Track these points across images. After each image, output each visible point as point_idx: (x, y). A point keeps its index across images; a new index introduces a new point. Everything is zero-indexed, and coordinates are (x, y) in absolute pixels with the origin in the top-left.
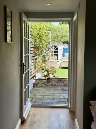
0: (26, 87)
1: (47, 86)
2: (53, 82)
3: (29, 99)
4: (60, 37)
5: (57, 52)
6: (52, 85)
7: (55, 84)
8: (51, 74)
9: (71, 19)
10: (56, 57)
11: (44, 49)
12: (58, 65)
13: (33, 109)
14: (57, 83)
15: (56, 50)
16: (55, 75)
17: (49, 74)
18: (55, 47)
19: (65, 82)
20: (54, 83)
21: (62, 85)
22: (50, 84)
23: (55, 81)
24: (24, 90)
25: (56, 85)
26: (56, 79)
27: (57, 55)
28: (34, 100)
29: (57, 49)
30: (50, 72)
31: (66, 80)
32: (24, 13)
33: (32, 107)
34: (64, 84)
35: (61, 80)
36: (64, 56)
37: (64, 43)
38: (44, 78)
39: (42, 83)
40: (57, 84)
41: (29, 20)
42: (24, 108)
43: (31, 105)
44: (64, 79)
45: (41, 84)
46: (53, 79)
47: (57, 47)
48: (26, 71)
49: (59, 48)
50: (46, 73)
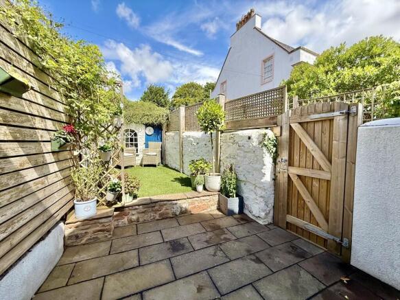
1: (117, 227)
2: (133, 215)
4: (140, 116)
5: (136, 140)
6: (131, 222)
7: (138, 219)
8: (126, 193)
10: (134, 148)
11: (103, 129)
12: (138, 161)
14: (143, 214)
15: (134, 137)
17: (120, 196)
18: (132, 131)
19: (164, 209)
20: (134, 218)
21: (157, 217)
22: (125, 220)
23: (138, 211)
25: (141, 220)
26: (141, 207)
27: (136, 145)
29: (136, 135)
30: (123, 192)
31: (165, 205)
34: (161, 215)
35: (153, 205)
36: (147, 146)
37: (147, 125)
38: (107, 210)
39: (98, 228)
40: (142, 217)
44: (161, 201)
45: (95, 232)
46: (132, 206)
47: (136, 131)
49: (139, 134)
50: (110, 196)
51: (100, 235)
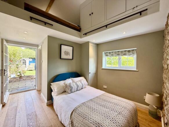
0: (6, 83)
1: (20, 80)
3: (7, 91)
4: (27, 55)
5: (26, 63)
6: (23, 80)
9: (37, 48)
11: (17, 61)
12: (26, 69)
13: (11, 95)
16: (25, 74)
17: (21, 74)
20: (24, 79)
21: (30, 79)
22: (22, 79)
24: (4, 85)
26: (26, 77)
27: (26, 64)
28: (10, 90)
29: (25, 61)
30: (22, 73)
31: (34, 76)
32: (5, 40)
33: (10, 94)
35: (29, 76)
36: (30, 65)
37: (30, 58)
38: (17, 77)
40: (26, 79)
41: (8, 44)
42: (4, 96)
43: (9, 93)
46: (24, 76)
48: (6, 74)
49: (26, 61)
50: (19, 74)
51: (16, 81)
